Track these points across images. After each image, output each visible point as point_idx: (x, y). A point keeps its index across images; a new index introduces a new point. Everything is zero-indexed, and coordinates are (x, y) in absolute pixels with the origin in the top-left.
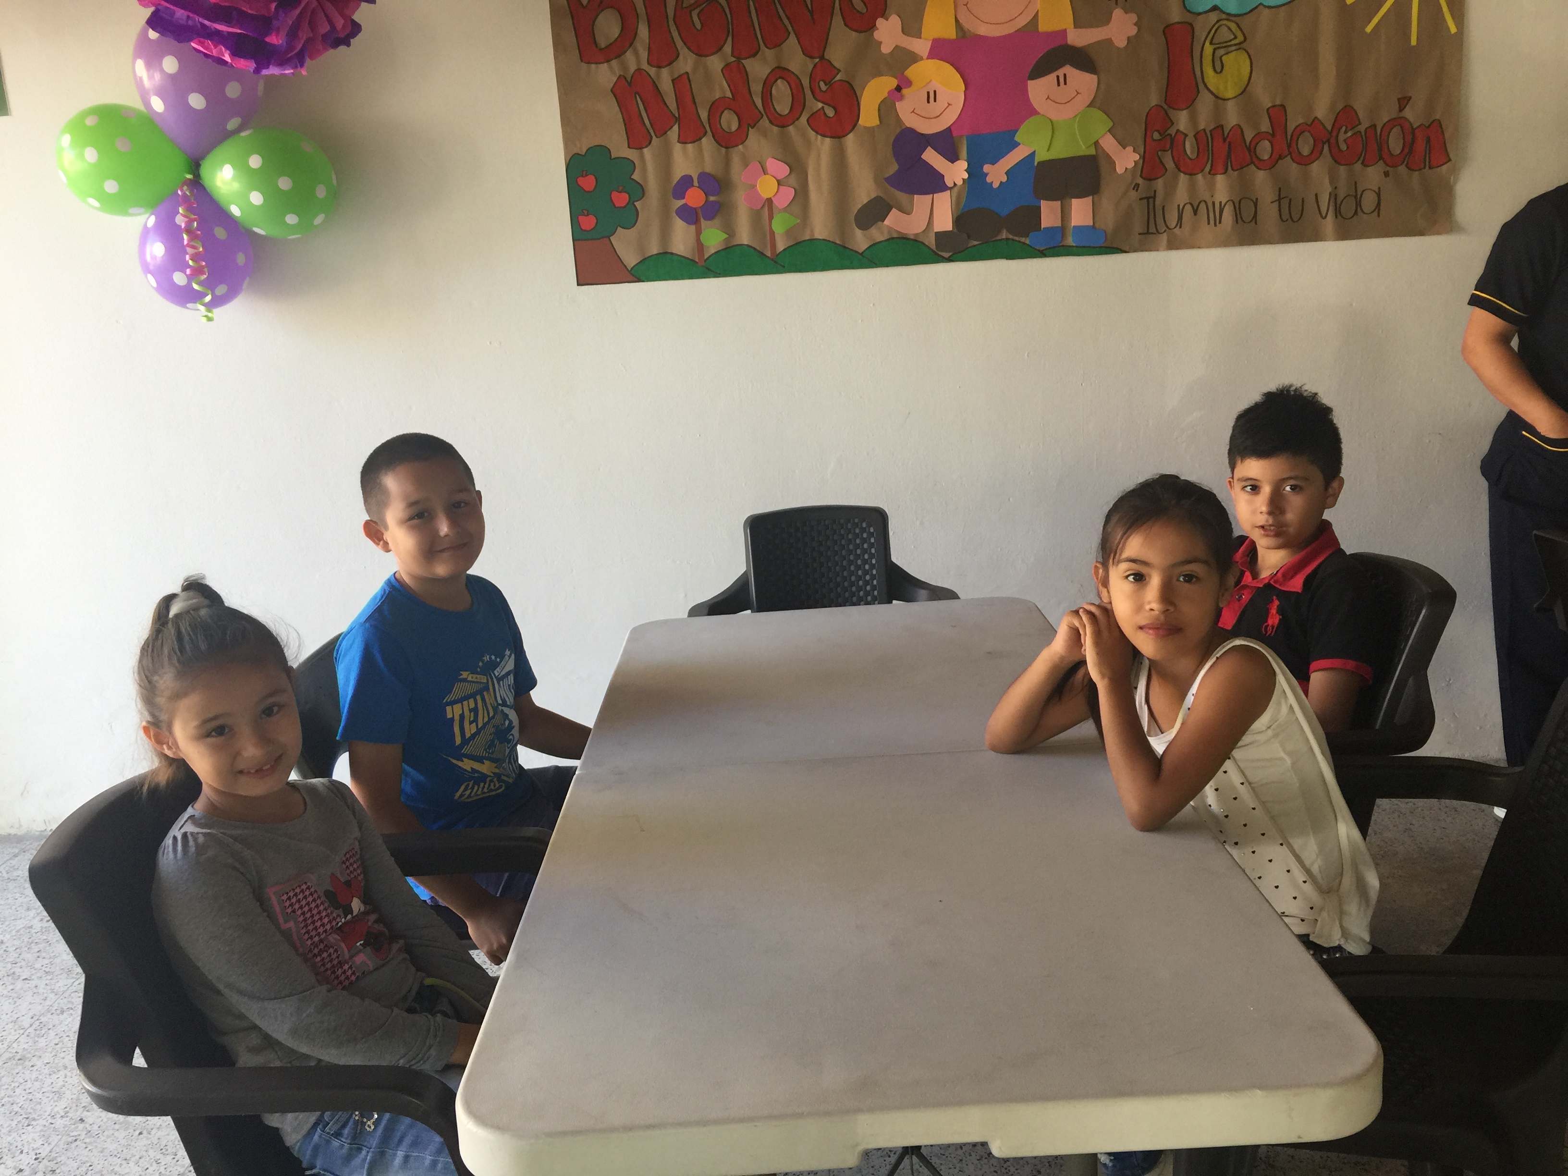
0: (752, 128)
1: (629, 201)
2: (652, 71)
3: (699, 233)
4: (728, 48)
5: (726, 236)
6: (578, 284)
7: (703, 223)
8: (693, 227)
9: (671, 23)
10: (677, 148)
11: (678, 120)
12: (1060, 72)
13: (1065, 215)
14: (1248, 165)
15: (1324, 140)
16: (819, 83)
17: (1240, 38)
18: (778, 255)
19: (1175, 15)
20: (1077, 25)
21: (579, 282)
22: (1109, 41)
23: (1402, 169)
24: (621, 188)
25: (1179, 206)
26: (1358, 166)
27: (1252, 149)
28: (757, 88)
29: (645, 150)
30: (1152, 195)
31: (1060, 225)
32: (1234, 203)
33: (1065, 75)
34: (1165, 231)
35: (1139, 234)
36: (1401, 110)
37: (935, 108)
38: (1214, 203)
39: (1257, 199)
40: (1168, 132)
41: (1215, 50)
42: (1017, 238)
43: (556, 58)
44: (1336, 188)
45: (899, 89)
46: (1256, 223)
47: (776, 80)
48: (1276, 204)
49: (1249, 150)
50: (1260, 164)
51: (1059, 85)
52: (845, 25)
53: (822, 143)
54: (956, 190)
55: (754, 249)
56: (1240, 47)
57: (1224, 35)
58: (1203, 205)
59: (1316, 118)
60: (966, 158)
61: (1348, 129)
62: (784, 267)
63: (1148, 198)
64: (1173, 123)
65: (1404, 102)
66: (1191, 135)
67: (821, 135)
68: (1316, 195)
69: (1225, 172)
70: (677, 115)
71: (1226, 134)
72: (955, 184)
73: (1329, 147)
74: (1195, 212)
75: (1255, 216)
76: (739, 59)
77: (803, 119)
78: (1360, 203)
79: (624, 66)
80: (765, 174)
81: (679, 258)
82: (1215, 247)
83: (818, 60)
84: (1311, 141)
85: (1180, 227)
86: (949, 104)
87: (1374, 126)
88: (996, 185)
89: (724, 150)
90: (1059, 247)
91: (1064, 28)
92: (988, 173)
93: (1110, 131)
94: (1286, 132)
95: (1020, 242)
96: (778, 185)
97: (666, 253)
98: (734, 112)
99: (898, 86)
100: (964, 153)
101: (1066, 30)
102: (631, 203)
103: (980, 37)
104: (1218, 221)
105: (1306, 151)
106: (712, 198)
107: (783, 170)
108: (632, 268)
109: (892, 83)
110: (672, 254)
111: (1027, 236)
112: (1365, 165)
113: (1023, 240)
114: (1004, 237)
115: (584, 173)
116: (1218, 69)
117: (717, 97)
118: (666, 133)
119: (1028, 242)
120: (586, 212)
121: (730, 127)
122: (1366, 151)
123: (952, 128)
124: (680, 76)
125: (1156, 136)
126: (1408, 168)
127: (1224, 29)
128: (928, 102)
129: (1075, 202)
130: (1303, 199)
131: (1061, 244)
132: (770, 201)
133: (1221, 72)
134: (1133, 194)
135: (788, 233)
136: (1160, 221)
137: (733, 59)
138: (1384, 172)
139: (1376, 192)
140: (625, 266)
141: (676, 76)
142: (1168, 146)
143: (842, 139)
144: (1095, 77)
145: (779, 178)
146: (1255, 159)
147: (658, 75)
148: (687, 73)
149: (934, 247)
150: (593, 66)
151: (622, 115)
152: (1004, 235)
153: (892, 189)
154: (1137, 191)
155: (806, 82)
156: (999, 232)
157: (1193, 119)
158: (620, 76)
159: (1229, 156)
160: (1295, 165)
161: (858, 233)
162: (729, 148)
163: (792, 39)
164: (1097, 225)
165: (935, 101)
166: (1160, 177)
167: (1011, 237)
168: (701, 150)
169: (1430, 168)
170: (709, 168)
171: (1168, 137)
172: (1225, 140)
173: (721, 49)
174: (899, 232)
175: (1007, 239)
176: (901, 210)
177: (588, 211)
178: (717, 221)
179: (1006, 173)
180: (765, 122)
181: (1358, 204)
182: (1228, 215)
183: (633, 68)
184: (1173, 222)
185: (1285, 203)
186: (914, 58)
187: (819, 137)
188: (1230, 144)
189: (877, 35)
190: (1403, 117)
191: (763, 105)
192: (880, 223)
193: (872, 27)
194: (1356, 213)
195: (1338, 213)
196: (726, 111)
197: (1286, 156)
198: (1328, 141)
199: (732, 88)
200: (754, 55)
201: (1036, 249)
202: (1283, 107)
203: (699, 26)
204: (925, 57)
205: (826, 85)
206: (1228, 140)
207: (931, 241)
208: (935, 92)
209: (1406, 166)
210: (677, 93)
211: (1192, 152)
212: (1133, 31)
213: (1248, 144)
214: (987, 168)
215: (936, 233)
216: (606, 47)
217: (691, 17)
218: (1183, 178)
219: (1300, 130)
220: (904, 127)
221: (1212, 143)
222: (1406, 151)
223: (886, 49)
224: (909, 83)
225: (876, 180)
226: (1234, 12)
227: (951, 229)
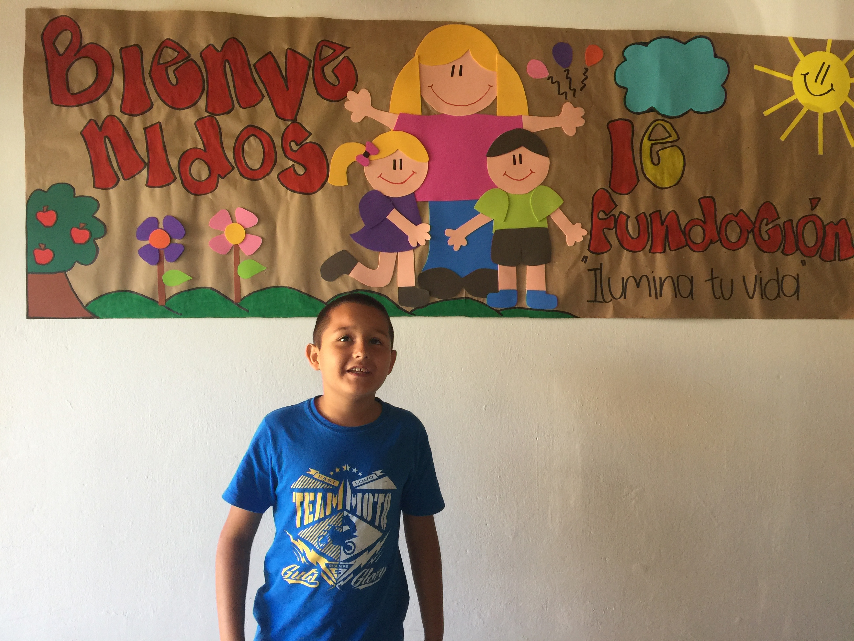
0: (223, 178)
1: (89, 239)
2: (125, 119)
3: (161, 273)
4: (202, 103)
5: (190, 278)
6: (28, 317)
7: (166, 264)
8: (155, 268)
9: (147, 76)
10: (145, 192)
11: (148, 165)
12: (517, 152)
13: (520, 279)
14: (684, 247)
15: (749, 230)
16: (291, 142)
17: (674, 137)
18: (241, 300)
19: (617, 114)
20: (531, 113)
21: (29, 316)
22: (559, 129)
23: (816, 259)
24: (82, 225)
25: (623, 279)
26: (779, 254)
27: (686, 233)
28: (229, 143)
29: (111, 191)
30: (599, 268)
31: (516, 289)
32: (672, 278)
33: (520, 155)
34: (611, 300)
35: (588, 301)
36: (813, 209)
37: (400, 175)
38: (654, 278)
39: (692, 277)
40: (613, 213)
41: (652, 145)
42: (475, 298)
43: (25, 97)
44: (761, 272)
45: (367, 155)
46: (693, 299)
47: (249, 137)
48: (709, 283)
49: (684, 233)
50: (694, 247)
51: (515, 163)
52: (318, 94)
53: (291, 198)
54: (419, 250)
55: (219, 292)
56: (674, 144)
57: (660, 133)
58: (644, 278)
59: (741, 210)
60: (429, 222)
61: (769, 222)
62: (248, 311)
63: (595, 270)
64: (616, 206)
65: (815, 202)
66: (633, 216)
67: (291, 190)
68: (744, 277)
69: (664, 252)
70: (146, 161)
71: (663, 219)
72: (418, 245)
73: (754, 235)
74: (638, 285)
75: (691, 293)
76: (213, 114)
77: (274, 174)
78: (782, 287)
79: (96, 112)
80: (233, 223)
81: (139, 296)
82: (657, 318)
83: (290, 122)
84: (738, 230)
85: (625, 298)
86: (414, 173)
87: (791, 220)
88: (456, 248)
89: (192, 196)
90: (515, 308)
91: (520, 114)
92: (450, 237)
93: (561, 207)
94: (716, 221)
95: (478, 301)
96: (246, 233)
97: (126, 291)
98: (206, 162)
99: (366, 152)
100: (427, 217)
101: (521, 116)
102: (92, 239)
103: (443, 115)
104: (659, 294)
105: (733, 238)
106: (177, 241)
107: (251, 220)
108: (87, 305)
109: (360, 149)
110: (131, 292)
111: (485, 297)
112: (785, 253)
113: (481, 300)
114: (464, 296)
115: (45, 208)
116: (656, 161)
117: (189, 148)
118: (134, 176)
119: (486, 302)
120: (43, 246)
121: (199, 175)
122: (785, 241)
123: (416, 193)
124: (152, 125)
125: (602, 215)
126: (821, 259)
127: (660, 128)
128: (395, 169)
129: (528, 267)
130: (732, 280)
131: (516, 306)
132: (236, 248)
133: (658, 164)
134: (582, 266)
135: (253, 279)
136: (606, 289)
137: (207, 114)
138: (801, 261)
139: (795, 278)
140: (81, 302)
141: (148, 125)
142: (612, 225)
143: (312, 196)
144: (548, 159)
145: (247, 226)
146: (689, 242)
147: (130, 122)
148: (159, 123)
149: (396, 301)
150: (64, 109)
151: (90, 156)
152: (464, 294)
153: (358, 245)
154: (585, 262)
155: (278, 141)
156: (459, 291)
157: (634, 203)
158: (91, 120)
159: (667, 236)
160: (724, 250)
161: (324, 283)
162: (198, 195)
163: (266, 103)
164: (550, 290)
165: (401, 168)
166: (606, 252)
167: (470, 296)
168: (168, 194)
169: (840, 260)
170: (175, 211)
171: (613, 217)
172: (662, 224)
173: (194, 104)
174: (363, 285)
175: (467, 298)
176: (367, 265)
177: (45, 245)
178: (180, 263)
179: (466, 238)
180: (236, 174)
181: (780, 287)
182: (667, 289)
183: (104, 113)
184: (618, 292)
185: (717, 282)
186: (382, 129)
187: (289, 192)
188: (667, 226)
189: (347, 106)
190: (815, 215)
191: (235, 159)
192: (345, 275)
193: (343, 98)
194: (778, 295)
195: (763, 294)
196: (197, 161)
197: (717, 241)
198: (753, 231)
199: (205, 140)
200: (228, 113)
201: (493, 309)
202: (712, 198)
203: (174, 81)
204: (392, 129)
205: (297, 145)
206: (665, 224)
207: (394, 295)
208: (401, 160)
209: (820, 257)
210: (149, 141)
211: (634, 233)
212: (581, 123)
213: (683, 228)
214: (448, 232)
215: (399, 288)
216: (79, 93)
217: (167, 73)
218: (626, 255)
219: (727, 220)
220: (371, 190)
221: (651, 225)
222: (819, 244)
223: (356, 118)
224: (377, 151)
225: (343, 235)
226: (668, 114)
227: (414, 286)
